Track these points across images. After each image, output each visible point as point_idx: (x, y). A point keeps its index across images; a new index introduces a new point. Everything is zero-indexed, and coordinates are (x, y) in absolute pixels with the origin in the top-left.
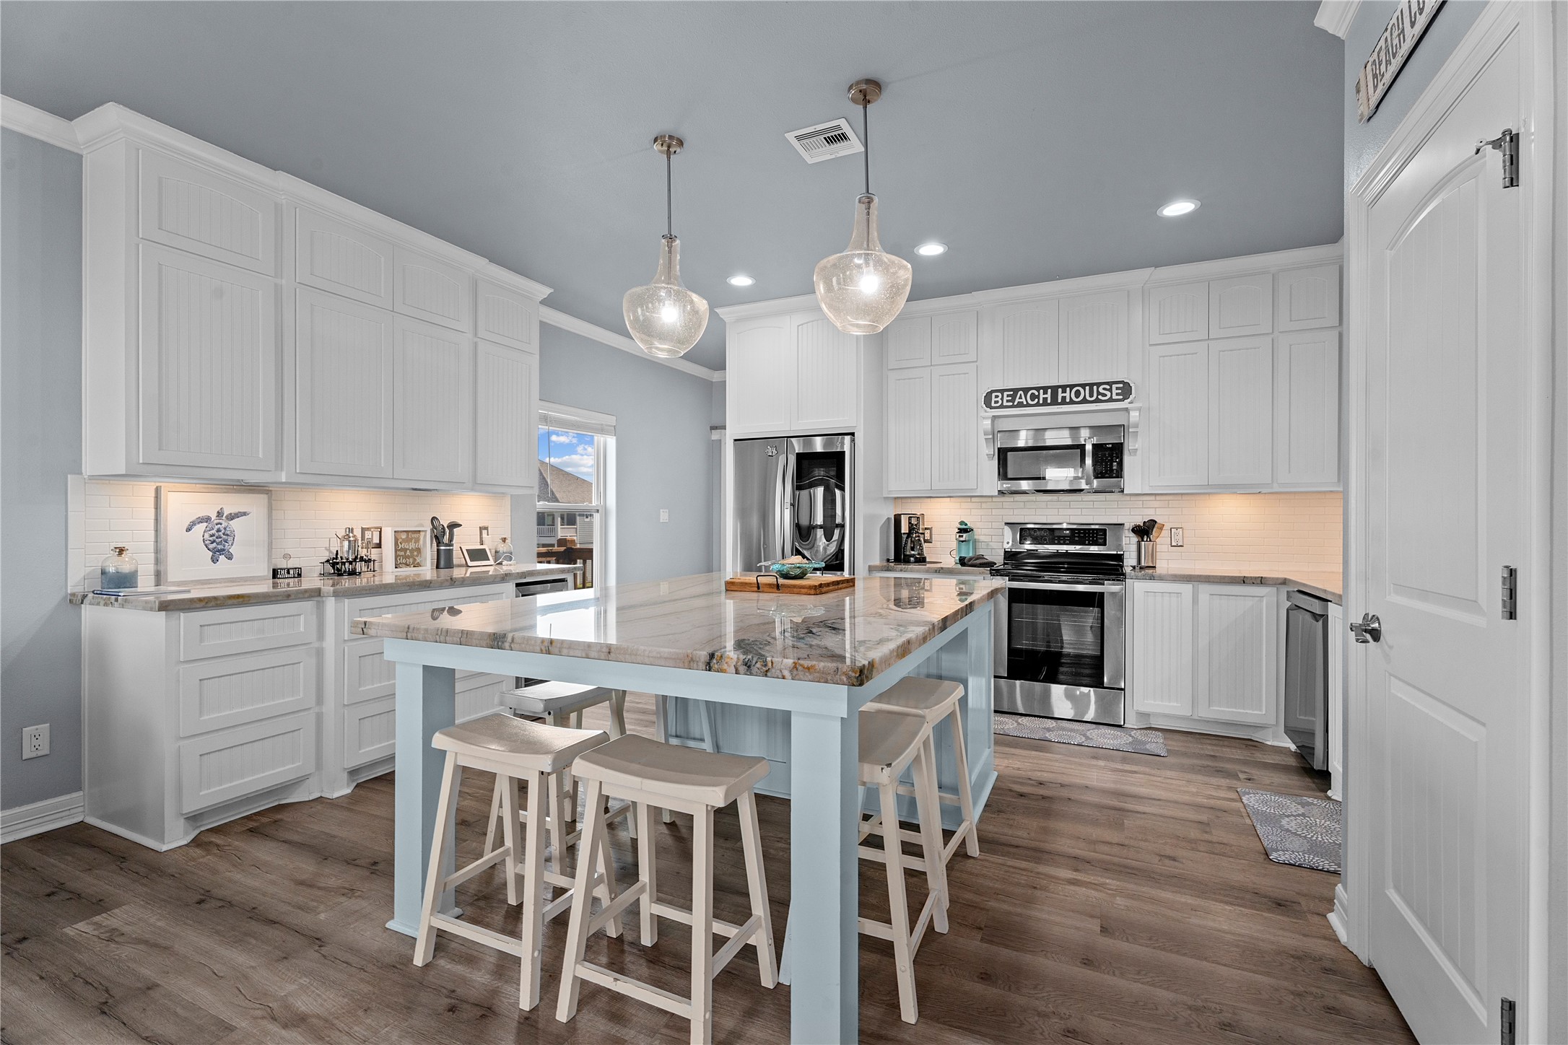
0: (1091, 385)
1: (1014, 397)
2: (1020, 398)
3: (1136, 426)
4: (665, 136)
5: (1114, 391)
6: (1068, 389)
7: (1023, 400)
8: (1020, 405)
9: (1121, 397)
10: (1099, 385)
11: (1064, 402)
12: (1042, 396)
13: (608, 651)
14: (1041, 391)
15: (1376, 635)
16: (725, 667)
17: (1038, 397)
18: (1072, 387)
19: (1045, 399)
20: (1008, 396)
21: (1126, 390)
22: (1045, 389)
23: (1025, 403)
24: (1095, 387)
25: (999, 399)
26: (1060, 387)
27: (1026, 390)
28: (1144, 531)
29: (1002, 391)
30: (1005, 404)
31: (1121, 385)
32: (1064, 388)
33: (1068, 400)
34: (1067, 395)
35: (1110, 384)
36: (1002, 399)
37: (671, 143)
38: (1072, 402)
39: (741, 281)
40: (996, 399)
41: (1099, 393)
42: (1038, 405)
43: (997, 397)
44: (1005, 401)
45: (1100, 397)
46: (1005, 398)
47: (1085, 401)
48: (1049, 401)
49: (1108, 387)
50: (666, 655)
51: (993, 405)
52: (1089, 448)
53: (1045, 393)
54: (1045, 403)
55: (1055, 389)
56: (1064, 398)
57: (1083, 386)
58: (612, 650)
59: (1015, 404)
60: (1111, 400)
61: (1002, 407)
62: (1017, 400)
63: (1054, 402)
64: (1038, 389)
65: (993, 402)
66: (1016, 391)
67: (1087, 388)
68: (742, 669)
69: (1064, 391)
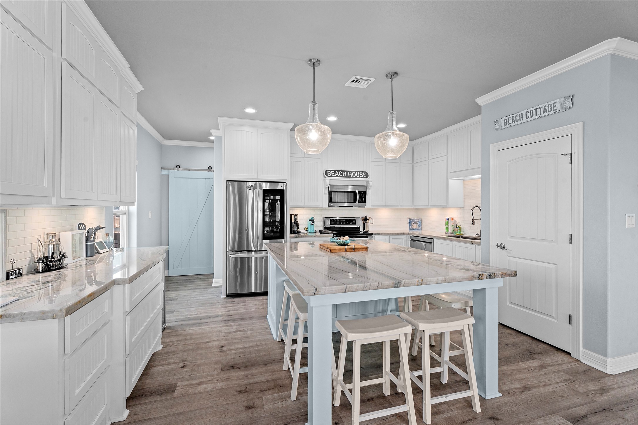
0: (357, 172)
1: (335, 173)
2: (337, 174)
3: (371, 187)
4: (315, 59)
5: (364, 175)
6: (351, 172)
7: (338, 174)
8: (337, 176)
9: (366, 177)
10: (360, 172)
11: (350, 177)
12: (343, 174)
13: (445, 280)
14: (343, 172)
15: (503, 248)
16: (484, 278)
17: (342, 174)
18: (352, 172)
19: (345, 175)
20: (333, 172)
21: (367, 175)
22: (344, 171)
23: (339, 176)
24: (358, 173)
25: (330, 173)
26: (348, 171)
27: (338, 171)
28: (366, 219)
29: (331, 171)
30: (332, 175)
31: (365, 173)
32: (350, 172)
33: (351, 176)
34: (351, 174)
35: (363, 172)
36: (331, 173)
37: (314, 63)
38: (352, 177)
39: (250, 111)
40: (329, 173)
41: (360, 175)
42: (342, 177)
43: (329, 172)
44: (332, 174)
45: (360, 176)
46: (332, 173)
47: (356, 177)
48: (346, 176)
49: (362, 173)
50: (466, 277)
51: (328, 175)
52: (357, 192)
53: (344, 173)
54: (345, 177)
55: (347, 172)
56: (350, 175)
57: (355, 172)
58: (447, 279)
59: (336, 175)
60: (363, 177)
61: (331, 176)
62: (336, 174)
63: (348, 177)
64: (342, 171)
65: (328, 174)
66: (335, 171)
67: (356, 173)
68: (488, 277)
69: (350, 173)
